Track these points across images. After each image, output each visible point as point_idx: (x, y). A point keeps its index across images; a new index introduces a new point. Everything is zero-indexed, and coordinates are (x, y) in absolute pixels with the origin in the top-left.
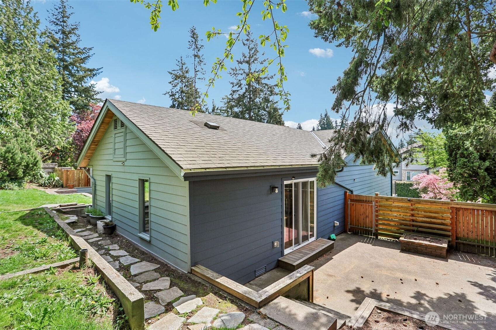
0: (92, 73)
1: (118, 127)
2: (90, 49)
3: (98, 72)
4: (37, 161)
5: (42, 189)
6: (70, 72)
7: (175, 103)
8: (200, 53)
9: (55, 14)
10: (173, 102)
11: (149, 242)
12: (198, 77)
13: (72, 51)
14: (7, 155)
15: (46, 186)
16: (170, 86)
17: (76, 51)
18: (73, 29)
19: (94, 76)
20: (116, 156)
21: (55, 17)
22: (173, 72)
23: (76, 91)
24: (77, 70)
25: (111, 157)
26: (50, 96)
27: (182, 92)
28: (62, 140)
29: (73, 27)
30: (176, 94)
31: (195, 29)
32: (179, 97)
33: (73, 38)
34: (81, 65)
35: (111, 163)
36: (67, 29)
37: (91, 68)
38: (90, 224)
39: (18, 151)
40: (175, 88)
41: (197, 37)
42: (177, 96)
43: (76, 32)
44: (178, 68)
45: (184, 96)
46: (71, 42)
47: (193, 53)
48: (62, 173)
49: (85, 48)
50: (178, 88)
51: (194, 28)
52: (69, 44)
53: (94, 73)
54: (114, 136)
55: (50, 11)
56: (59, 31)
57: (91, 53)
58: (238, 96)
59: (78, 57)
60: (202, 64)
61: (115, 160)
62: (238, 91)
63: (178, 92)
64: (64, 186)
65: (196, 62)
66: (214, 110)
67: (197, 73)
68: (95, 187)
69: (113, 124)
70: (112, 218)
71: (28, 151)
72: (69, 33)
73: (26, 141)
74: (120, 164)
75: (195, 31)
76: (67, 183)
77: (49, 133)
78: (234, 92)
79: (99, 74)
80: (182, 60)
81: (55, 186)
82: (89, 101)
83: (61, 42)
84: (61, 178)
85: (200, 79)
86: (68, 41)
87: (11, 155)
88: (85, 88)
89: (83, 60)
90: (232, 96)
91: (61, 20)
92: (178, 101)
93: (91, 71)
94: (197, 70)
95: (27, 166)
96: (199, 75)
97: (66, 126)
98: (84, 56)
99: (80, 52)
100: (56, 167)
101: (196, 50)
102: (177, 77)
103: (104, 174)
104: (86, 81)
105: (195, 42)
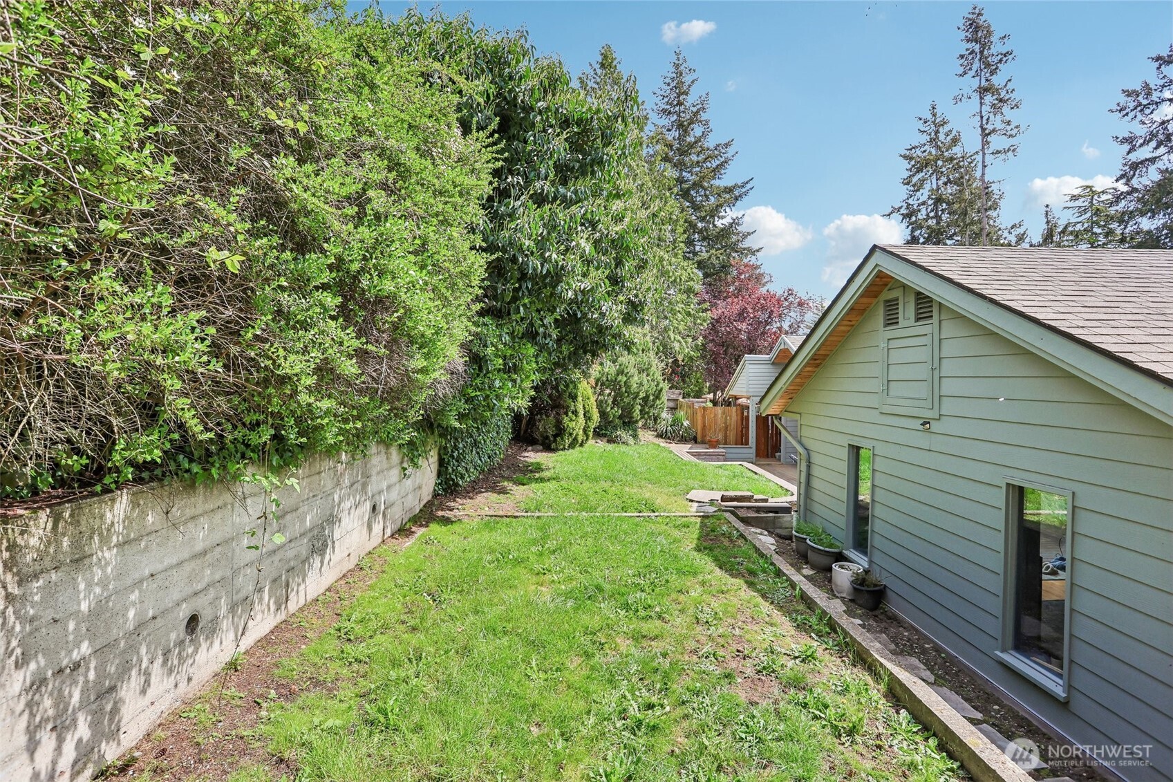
0: (733, 195)
1: (900, 320)
2: (727, 145)
3: (744, 190)
4: (661, 390)
5: (662, 443)
6: (693, 202)
7: (917, 233)
8: (997, 80)
9: (665, 94)
10: (913, 231)
11: (1064, 705)
12: (993, 147)
13: (694, 158)
14: (620, 378)
15: (669, 438)
16: (903, 191)
17: (702, 157)
18: (696, 114)
19: (736, 199)
20: (890, 401)
21: (666, 100)
22: (913, 153)
23: (704, 239)
24: (706, 196)
25: (873, 401)
26: (666, 256)
27: (939, 201)
28: (686, 342)
29: (695, 110)
30: (919, 211)
31: (979, 14)
32: (928, 215)
33: (697, 130)
34: (712, 182)
35: (874, 416)
36: (686, 117)
37: (730, 184)
38: (807, 563)
39: (633, 371)
40: (918, 194)
41: (989, 33)
42: (922, 215)
43: (703, 116)
44: (924, 138)
45: (943, 211)
46: (693, 140)
47: (975, 83)
48: (694, 413)
49: (718, 146)
50: (924, 194)
51: (977, 11)
52: (691, 146)
53: (737, 193)
54: (883, 345)
55: (659, 92)
56: (672, 126)
57: (731, 151)
58: (1157, 177)
59: (708, 168)
60: (1006, 109)
61: (887, 409)
62: (1153, 160)
63: (923, 203)
64: (699, 439)
65: (986, 108)
66: (1052, 236)
67: (989, 138)
68: (809, 467)
69: (881, 312)
70: (871, 562)
71: (647, 369)
72: (689, 124)
73: (643, 350)
74: (916, 424)
75: (981, 21)
76: (704, 436)
77: (666, 329)
78: (1135, 166)
79: (746, 193)
80: (934, 115)
81: (683, 440)
82: (729, 256)
83: (676, 146)
84: (693, 422)
85: (998, 152)
86: (688, 139)
87: (625, 379)
88: (722, 230)
89: (716, 170)
90: (1129, 180)
91: (675, 103)
92: (928, 227)
93: (729, 190)
94: (990, 127)
95: (646, 399)
96: (996, 142)
97: (692, 312)
98: (718, 162)
99: (709, 157)
100: (681, 399)
101: (985, 73)
102: (922, 165)
103: (845, 441)
104: (723, 214)
105: (982, 52)
